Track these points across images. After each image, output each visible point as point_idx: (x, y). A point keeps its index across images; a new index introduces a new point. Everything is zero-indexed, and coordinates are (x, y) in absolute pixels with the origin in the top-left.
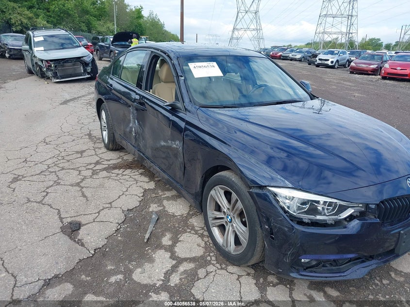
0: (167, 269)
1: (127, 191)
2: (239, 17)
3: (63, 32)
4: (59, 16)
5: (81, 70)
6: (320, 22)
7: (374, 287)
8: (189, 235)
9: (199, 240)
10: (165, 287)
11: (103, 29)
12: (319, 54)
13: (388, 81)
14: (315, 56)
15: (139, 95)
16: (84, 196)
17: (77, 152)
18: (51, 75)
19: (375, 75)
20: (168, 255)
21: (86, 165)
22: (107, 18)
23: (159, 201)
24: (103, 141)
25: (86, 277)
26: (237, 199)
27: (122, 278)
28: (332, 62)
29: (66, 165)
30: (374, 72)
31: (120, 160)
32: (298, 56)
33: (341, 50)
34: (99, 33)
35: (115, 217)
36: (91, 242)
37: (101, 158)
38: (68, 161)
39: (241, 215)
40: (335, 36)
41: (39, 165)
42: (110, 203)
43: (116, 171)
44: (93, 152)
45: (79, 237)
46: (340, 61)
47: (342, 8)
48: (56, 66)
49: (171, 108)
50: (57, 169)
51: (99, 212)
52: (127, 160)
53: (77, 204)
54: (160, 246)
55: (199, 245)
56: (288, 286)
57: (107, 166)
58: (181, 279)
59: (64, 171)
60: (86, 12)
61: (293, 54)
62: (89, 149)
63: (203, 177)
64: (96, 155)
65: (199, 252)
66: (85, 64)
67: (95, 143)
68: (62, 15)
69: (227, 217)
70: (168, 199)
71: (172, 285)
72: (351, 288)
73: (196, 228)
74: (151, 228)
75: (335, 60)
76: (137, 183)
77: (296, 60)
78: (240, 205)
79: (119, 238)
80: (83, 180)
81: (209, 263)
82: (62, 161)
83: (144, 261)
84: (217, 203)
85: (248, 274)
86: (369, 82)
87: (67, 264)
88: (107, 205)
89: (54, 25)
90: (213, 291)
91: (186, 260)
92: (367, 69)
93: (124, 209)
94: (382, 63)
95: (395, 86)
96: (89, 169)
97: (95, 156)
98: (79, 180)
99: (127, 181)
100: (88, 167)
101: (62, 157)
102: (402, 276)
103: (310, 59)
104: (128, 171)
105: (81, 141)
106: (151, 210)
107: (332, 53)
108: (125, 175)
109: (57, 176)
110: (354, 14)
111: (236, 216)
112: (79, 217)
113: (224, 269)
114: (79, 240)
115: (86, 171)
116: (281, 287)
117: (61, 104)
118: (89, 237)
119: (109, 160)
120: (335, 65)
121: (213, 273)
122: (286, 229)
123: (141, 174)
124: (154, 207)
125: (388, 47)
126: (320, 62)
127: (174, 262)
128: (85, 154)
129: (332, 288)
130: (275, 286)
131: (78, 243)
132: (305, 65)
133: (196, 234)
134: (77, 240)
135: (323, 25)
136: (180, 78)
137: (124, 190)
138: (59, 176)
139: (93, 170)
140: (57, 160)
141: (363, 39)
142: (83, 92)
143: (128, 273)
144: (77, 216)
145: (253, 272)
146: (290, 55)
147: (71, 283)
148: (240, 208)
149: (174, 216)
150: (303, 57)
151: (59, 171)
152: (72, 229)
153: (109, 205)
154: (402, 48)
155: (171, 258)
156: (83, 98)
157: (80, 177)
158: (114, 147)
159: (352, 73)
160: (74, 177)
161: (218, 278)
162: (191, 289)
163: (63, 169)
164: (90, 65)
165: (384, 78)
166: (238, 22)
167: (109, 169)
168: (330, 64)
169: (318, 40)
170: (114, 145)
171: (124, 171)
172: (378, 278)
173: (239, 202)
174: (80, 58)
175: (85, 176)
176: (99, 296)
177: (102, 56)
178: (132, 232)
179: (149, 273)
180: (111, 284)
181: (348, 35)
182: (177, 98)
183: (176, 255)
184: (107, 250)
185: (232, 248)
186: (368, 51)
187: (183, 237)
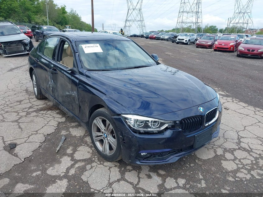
0: (68, 166)
1: (47, 123)
2: (129, 13)
3: (9, 24)
4: (8, 12)
5: (22, 48)
6: (179, 16)
7: (185, 168)
8: (83, 147)
9: (89, 150)
10: (66, 176)
11: (39, 21)
12: (178, 36)
13: (217, 52)
14: (176, 37)
15: (53, 64)
16: (20, 127)
17: (17, 101)
18: (2, 52)
19: (211, 49)
20: (69, 159)
21: (23, 109)
22: (42, 13)
23: (67, 129)
24: (35, 94)
25: (18, 174)
26: (109, 124)
27: (40, 173)
28: (186, 41)
29: (10, 110)
30: (210, 47)
31: (45, 105)
32: (166, 37)
33: (191, 34)
34: (37, 23)
35: (39, 139)
36: (23, 154)
37: (33, 105)
38: (11, 107)
39: (112, 132)
40: (189, 25)
42: (37, 131)
43: (42, 112)
44: (28, 101)
45: (15, 152)
46: (191, 40)
47: (192, 7)
48: (5, 47)
49: (71, 72)
50: (3, 112)
51: (29, 137)
52: (49, 105)
53: (15, 133)
54: (65, 154)
55: (88, 152)
56: (138, 171)
57: (36, 109)
58: (76, 171)
59: (8, 114)
60: (27, 9)
61: (163, 36)
62: (25, 99)
63: (89, 112)
64: (30, 102)
65: (88, 156)
66: (25, 45)
67: (29, 95)
68: (10, 12)
69: (104, 135)
70: (73, 127)
71: (70, 175)
72: (173, 170)
73: (88, 143)
74: (61, 144)
75: (188, 39)
76: (54, 119)
77: (164, 40)
78: (111, 127)
79: (41, 151)
80: (20, 118)
81: (94, 161)
82: (6, 107)
83: (55, 163)
84: (98, 127)
85: (116, 166)
86: (207, 53)
87: (6, 167)
88: (34, 133)
89: (4, 18)
90: (94, 176)
91: (80, 161)
92: (206, 45)
93: (45, 134)
94: (214, 41)
95: (220, 55)
96: (24, 111)
97: (29, 104)
98: (18, 119)
99: (49, 117)
100: (24, 110)
101: (7, 105)
102: (201, 161)
103: (173, 39)
104: (49, 112)
105: (21, 94)
106: (62, 134)
107: (186, 35)
108: (47, 114)
109: (3, 117)
110: (200, 11)
111: (109, 133)
112: (15, 140)
113: (102, 164)
114: (15, 153)
115: (22, 113)
116: (134, 172)
117: (8, 71)
118: (21, 152)
119: (38, 106)
120: (188, 43)
121: (95, 167)
122: (130, 137)
123: (57, 113)
124: (64, 133)
125: (221, 31)
126: (179, 41)
127: (73, 162)
128: (22, 102)
129: (162, 170)
130: (130, 172)
131: (14, 155)
132: (170, 43)
133: (88, 146)
134: (13, 153)
135: (182, 17)
136: (76, 54)
137: (46, 123)
138: (4, 117)
139: (27, 112)
140: (3, 107)
141: (206, 26)
142: (24, 63)
143: (44, 170)
144: (14, 140)
145: (118, 164)
146: (161, 37)
147: (8, 178)
148: (111, 129)
149: (75, 137)
150: (169, 38)
151: (4, 113)
152: (11, 148)
153: (36, 132)
154: (229, 31)
155: (71, 160)
156: (24, 67)
157: (18, 117)
158: (42, 97)
159: (197, 47)
160: (14, 116)
161: (98, 169)
162: (81, 176)
163: (7, 112)
164: (29, 45)
165: (215, 50)
166: (128, 16)
167: (37, 111)
168: (185, 42)
169: (179, 27)
170: (41, 96)
171: (47, 112)
172: (188, 164)
173: (111, 125)
174: (21, 41)
175: (22, 116)
176: (25, 184)
177: (38, 39)
178: (49, 147)
179: (57, 169)
180: (33, 177)
181: (196, 24)
182: (74, 66)
183: (75, 158)
184: (32, 158)
185: (108, 152)
186: (207, 34)
187: (80, 148)
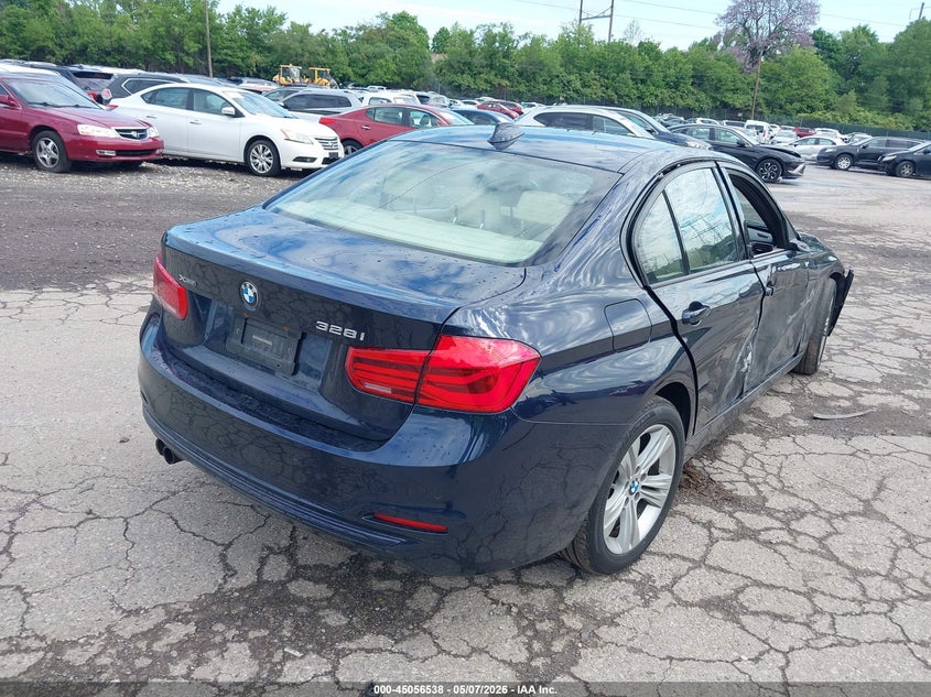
29: (833, 582)
41: (914, 634)
59: (862, 565)
80: (842, 516)
98: (853, 519)
109: (894, 560)
138: (890, 555)
151: (875, 574)
157: (841, 526)
175: (828, 520)
